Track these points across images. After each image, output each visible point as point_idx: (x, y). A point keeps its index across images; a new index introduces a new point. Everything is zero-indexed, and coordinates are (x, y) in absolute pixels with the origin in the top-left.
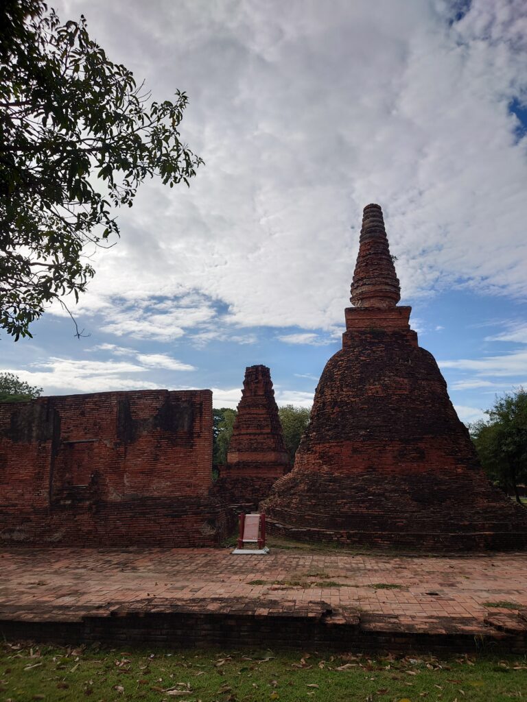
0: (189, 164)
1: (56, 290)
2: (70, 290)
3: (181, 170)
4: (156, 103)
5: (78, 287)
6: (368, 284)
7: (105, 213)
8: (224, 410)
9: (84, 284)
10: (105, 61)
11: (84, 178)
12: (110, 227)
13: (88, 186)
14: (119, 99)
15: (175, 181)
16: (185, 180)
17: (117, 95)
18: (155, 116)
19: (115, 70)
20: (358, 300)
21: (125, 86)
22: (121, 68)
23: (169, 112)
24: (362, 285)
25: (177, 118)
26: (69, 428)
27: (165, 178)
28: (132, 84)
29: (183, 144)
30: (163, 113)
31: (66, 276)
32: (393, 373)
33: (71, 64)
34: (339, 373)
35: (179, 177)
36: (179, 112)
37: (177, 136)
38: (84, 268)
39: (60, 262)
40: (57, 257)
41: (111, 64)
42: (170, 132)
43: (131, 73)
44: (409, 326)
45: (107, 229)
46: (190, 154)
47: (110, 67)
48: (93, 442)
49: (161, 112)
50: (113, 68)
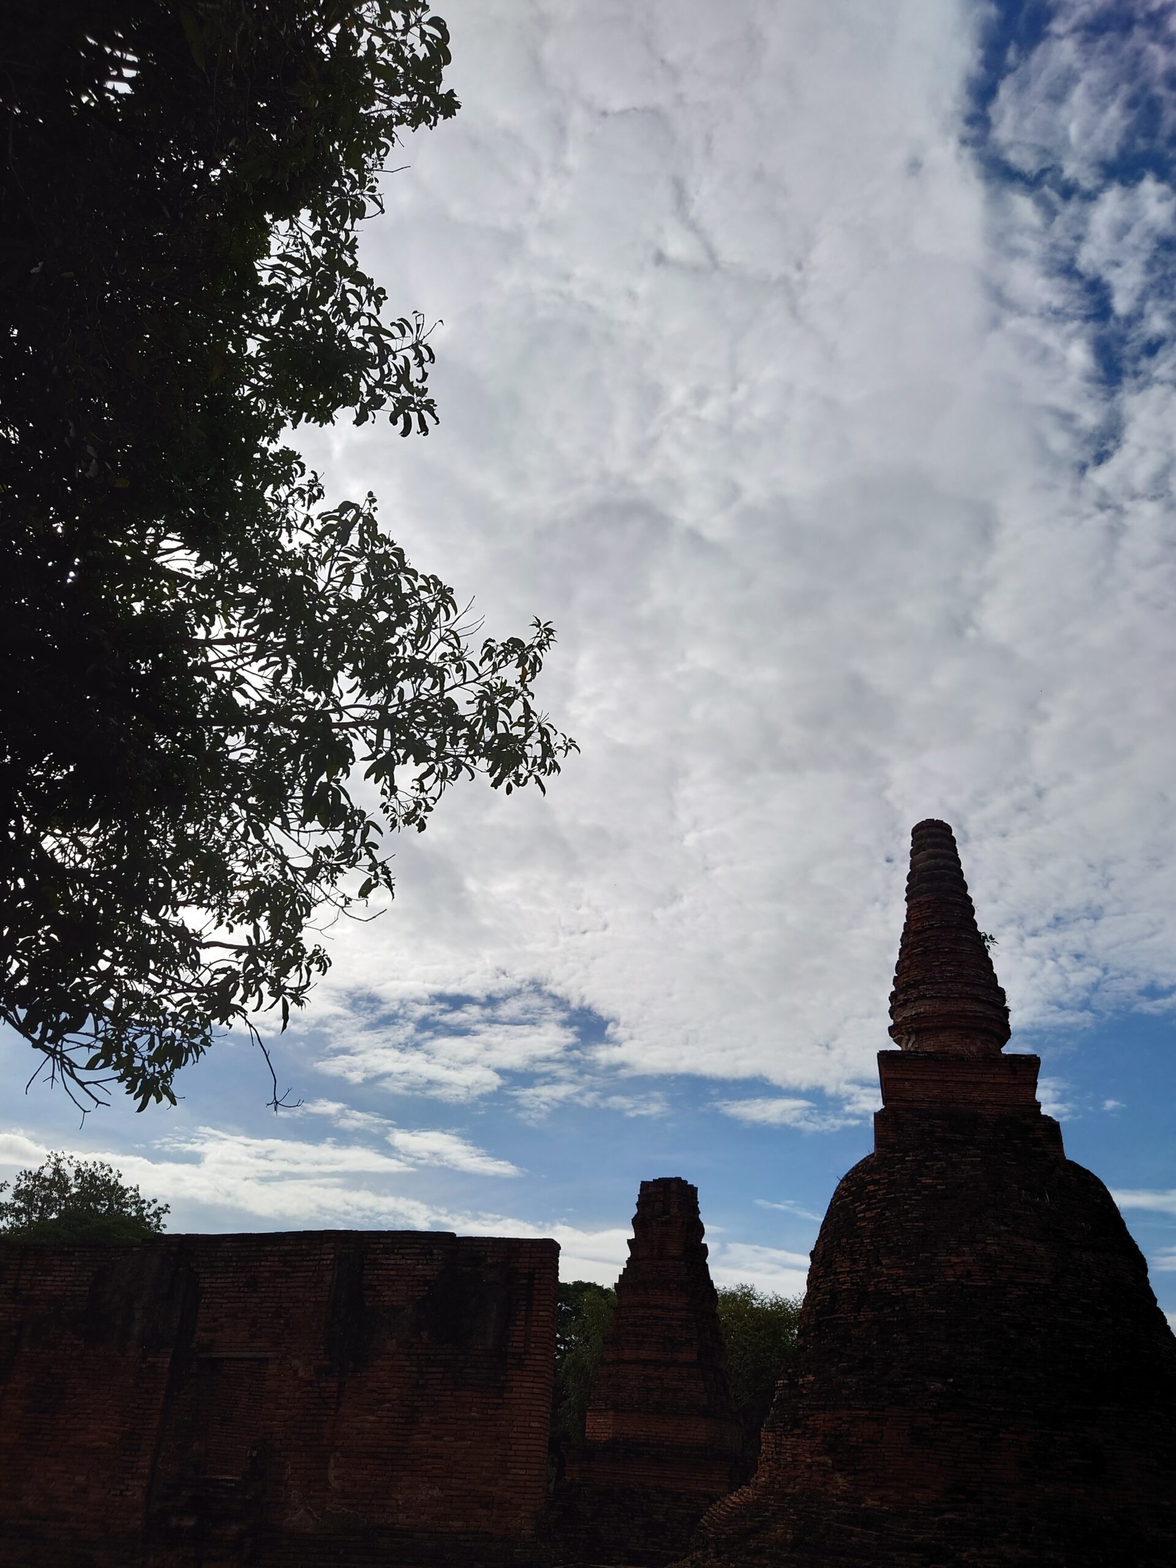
0: (548, 751)
1: (244, 1000)
2: (274, 999)
3: (530, 760)
4: (493, 641)
5: (290, 994)
6: (932, 998)
7: (370, 847)
8: (581, 1287)
9: (305, 987)
10: (403, 568)
11: (338, 781)
12: (376, 876)
13: (343, 796)
14: (422, 634)
15: (517, 782)
16: (538, 781)
17: (419, 626)
18: (488, 664)
19: (421, 582)
20: (909, 1034)
21: (437, 611)
22: (431, 581)
23: (515, 656)
24: (916, 999)
25: (531, 666)
26: (215, 1320)
27: (496, 775)
28: (450, 606)
29: (539, 714)
30: (505, 658)
31: (270, 970)
32: (1006, 1224)
33: (340, 572)
34: (868, 1214)
35: (526, 774)
36: (536, 657)
37: (529, 698)
38: (310, 953)
39: (262, 941)
40: (257, 929)
41: (414, 573)
42: (515, 691)
43: (451, 590)
44: (1038, 1106)
45: (370, 879)
46: (551, 731)
47: (411, 577)
48: (267, 1359)
49: (501, 657)
50: (416, 580)
